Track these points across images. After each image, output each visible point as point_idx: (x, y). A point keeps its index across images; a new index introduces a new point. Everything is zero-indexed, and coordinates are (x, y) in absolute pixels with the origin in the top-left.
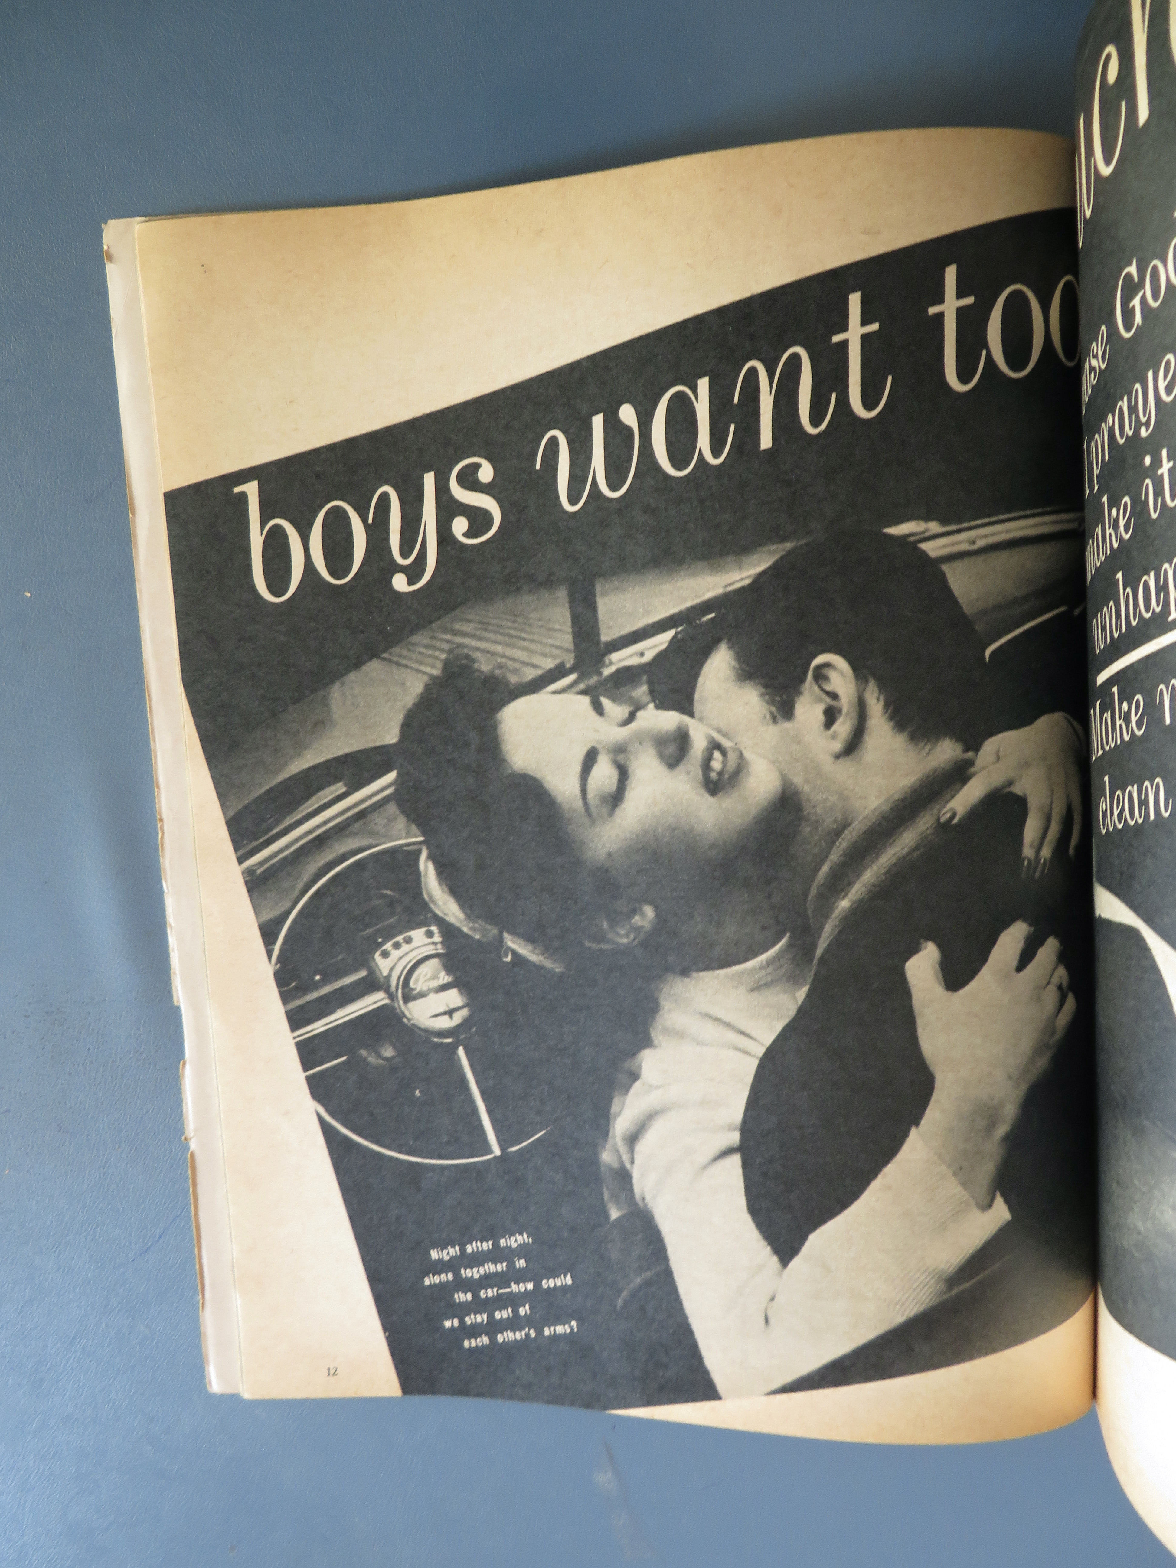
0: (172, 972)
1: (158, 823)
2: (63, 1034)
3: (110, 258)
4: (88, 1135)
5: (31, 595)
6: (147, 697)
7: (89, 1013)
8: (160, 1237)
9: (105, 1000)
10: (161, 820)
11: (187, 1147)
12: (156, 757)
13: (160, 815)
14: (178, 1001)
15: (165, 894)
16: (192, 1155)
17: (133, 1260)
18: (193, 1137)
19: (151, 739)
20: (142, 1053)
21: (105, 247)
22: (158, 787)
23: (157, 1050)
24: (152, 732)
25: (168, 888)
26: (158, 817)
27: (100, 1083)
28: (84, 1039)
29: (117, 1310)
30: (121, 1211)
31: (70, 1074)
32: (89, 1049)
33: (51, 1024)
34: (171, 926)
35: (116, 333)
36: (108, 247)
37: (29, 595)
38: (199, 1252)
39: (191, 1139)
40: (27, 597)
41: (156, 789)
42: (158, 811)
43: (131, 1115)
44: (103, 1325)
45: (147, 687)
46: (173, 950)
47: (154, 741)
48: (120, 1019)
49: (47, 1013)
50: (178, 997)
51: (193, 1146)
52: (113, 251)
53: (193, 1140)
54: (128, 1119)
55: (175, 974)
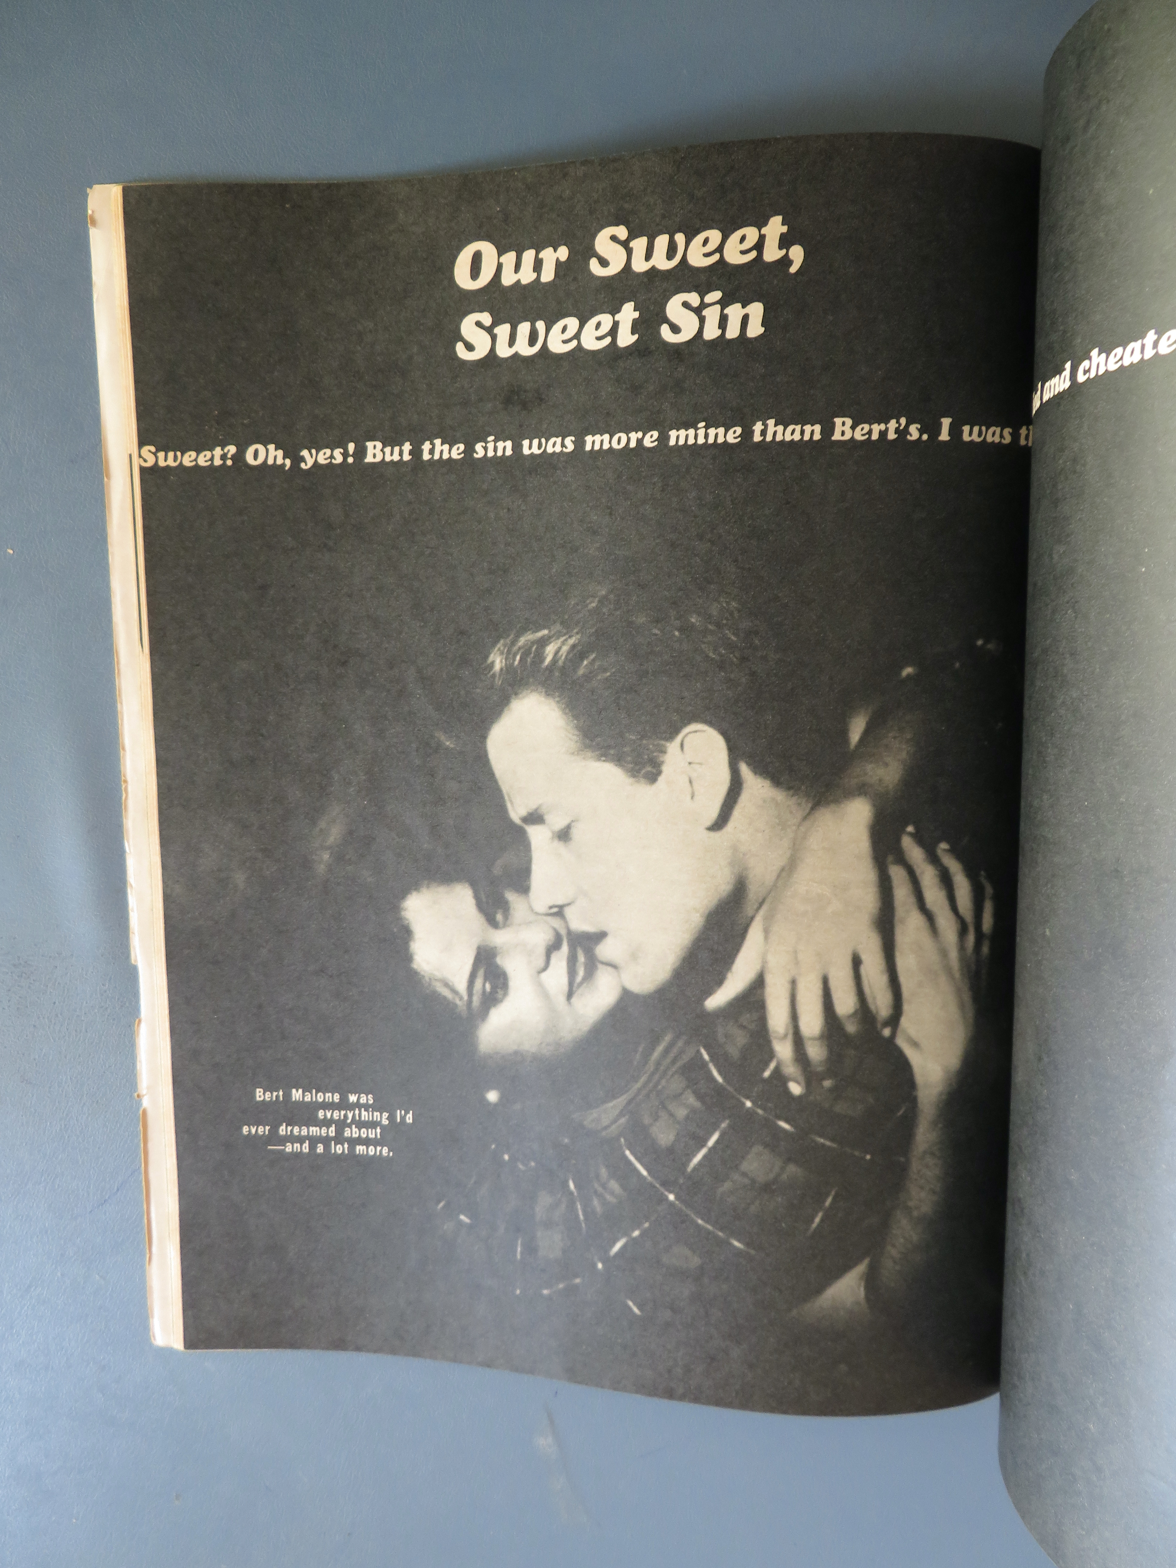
0: (131, 931)
1: (122, 783)
2: (29, 987)
3: (94, 223)
4: (50, 1088)
5: (14, 552)
6: (116, 659)
7: (56, 967)
8: (118, 1190)
9: (72, 955)
10: (125, 781)
11: (139, 1103)
12: (122, 720)
13: (124, 776)
14: (136, 961)
15: (127, 854)
16: (144, 1112)
17: (91, 1212)
18: (145, 1095)
19: (118, 702)
20: (107, 1008)
21: (90, 212)
22: (124, 749)
23: (122, 1006)
24: (119, 695)
25: (130, 849)
26: (123, 778)
27: (64, 1037)
28: (51, 992)
29: (73, 1259)
30: (80, 1163)
31: (35, 1026)
32: (55, 1003)
33: (18, 976)
34: (131, 886)
35: (97, 297)
36: (93, 212)
37: (11, 552)
38: (147, 1208)
39: (143, 1096)
40: (9, 553)
41: (121, 750)
42: (122, 773)
43: (93, 1070)
44: (59, 1274)
45: (116, 651)
46: (133, 911)
47: (121, 703)
48: (86, 975)
49: (14, 965)
50: (136, 956)
51: (146, 1103)
52: (97, 216)
53: (145, 1097)
54: (91, 1072)
55: (133, 933)
